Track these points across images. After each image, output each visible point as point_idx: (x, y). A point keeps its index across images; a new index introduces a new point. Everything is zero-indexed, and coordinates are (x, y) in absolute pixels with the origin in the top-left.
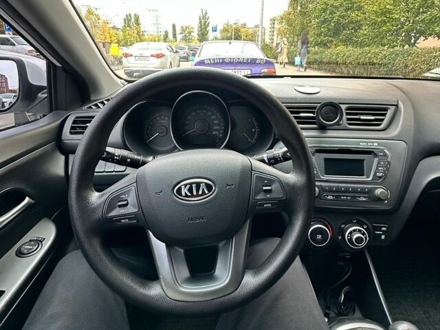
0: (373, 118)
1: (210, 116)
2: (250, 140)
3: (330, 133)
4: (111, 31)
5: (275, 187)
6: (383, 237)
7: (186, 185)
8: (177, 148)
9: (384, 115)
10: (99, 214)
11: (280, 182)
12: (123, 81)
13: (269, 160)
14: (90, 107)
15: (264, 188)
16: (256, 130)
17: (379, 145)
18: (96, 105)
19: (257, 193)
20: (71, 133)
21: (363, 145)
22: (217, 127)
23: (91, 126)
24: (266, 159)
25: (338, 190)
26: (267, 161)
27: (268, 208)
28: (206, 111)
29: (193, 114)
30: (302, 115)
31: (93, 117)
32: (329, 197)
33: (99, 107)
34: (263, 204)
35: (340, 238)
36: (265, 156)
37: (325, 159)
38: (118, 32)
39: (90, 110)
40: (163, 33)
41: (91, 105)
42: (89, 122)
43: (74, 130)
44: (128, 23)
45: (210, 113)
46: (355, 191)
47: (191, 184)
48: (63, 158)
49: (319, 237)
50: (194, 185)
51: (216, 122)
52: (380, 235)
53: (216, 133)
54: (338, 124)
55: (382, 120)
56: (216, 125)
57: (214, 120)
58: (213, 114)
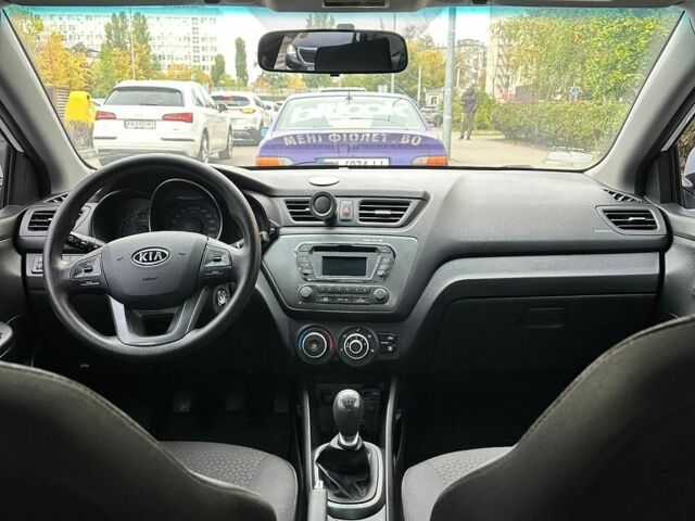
0: (389, 212)
4: (72, 59)
5: (224, 257)
6: (390, 348)
7: (144, 253)
9: (405, 210)
10: (67, 276)
11: (229, 254)
14: (52, 201)
15: (215, 258)
17: (385, 241)
18: (59, 199)
19: (208, 262)
20: (29, 229)
21: (367, 241)
23: (54, 221)
25: (334, 291)
28: (199, 208)
29: (183, 211)
31: (54, 212)
32: (325, 300)
34: (211, 271)
35: (342, 350)
37: (324, 257)
38: (89, 61)
39: (52, 204)
40: (211, 63)
41: (52, 198)
42: (52, 217)
43: (33, 226)
44: (117, 37)
45: (204, 211)
46: (352, 292)
47: (148, 252)
48: (20, 257)
49: (314, 346)
50: (151, 253)
51: (212, 221)
52: (387, 346)
55: (401, 216)
57: (210, 219)
58: (209, 212)
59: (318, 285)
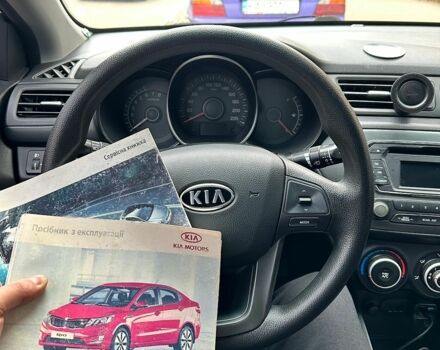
1: (227, 92)
2: (287, 130)
3: (415, 123)
5: (316, 198)
7: (195, 191)
8: (178, 141)
11: (325, 193)
12: (86, 31)
13: (312, 160)
14: (43, 76)
15: (302, 199)
16: (298, 115)
18: (52, 73)
19: (291, 205)
20: (18, 115)
22: (238, 110)
24: (308, 159)
25: (419, 209)
26: (309, 163)
27: (304, 227)
28: (220, 85)
29: (200, 88)
30: (371, 93)
32: (404, 219)
33: (56, 76)
34: (298, 221)
35: (417, 278)
36: (306, 155)
37: (403, 163)
41: (43, 72)
43: (22, 112)
45: (226, 88)
47: (202, 189)
49: (385, 275)
50: (206, 191)
51: (235, 102)
53: (236, 118)
54: (425, 108)
56: (237, 106)
57: (233, 98)
58: (231, 90)
59: (396, 199)
